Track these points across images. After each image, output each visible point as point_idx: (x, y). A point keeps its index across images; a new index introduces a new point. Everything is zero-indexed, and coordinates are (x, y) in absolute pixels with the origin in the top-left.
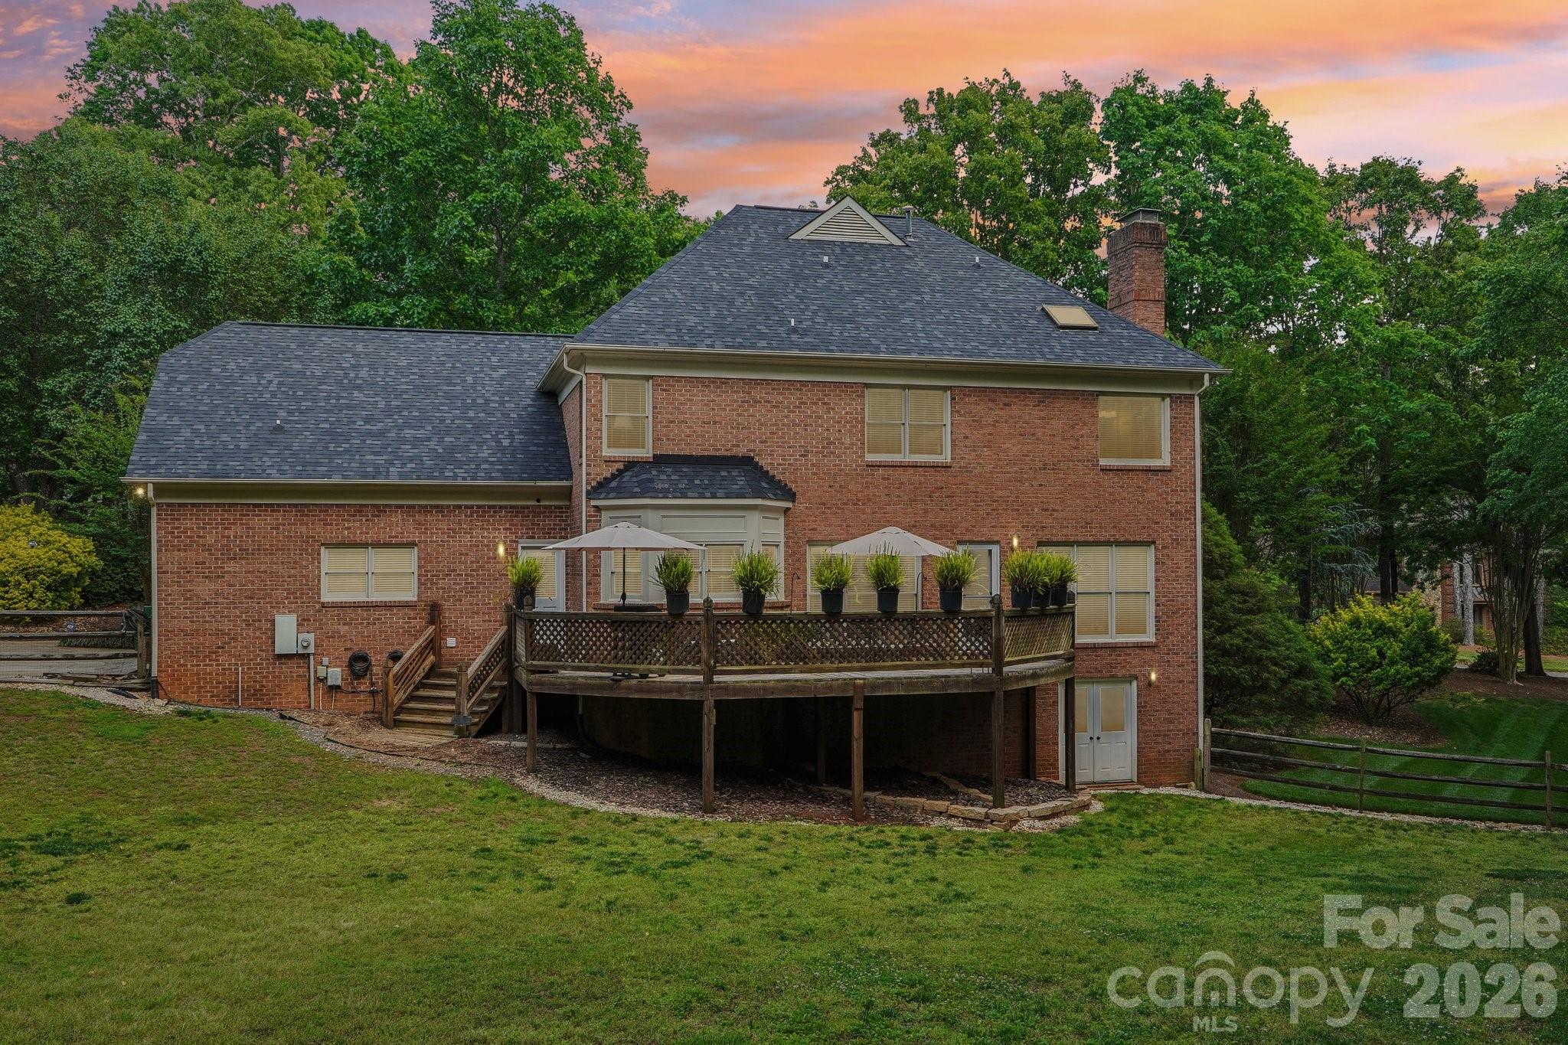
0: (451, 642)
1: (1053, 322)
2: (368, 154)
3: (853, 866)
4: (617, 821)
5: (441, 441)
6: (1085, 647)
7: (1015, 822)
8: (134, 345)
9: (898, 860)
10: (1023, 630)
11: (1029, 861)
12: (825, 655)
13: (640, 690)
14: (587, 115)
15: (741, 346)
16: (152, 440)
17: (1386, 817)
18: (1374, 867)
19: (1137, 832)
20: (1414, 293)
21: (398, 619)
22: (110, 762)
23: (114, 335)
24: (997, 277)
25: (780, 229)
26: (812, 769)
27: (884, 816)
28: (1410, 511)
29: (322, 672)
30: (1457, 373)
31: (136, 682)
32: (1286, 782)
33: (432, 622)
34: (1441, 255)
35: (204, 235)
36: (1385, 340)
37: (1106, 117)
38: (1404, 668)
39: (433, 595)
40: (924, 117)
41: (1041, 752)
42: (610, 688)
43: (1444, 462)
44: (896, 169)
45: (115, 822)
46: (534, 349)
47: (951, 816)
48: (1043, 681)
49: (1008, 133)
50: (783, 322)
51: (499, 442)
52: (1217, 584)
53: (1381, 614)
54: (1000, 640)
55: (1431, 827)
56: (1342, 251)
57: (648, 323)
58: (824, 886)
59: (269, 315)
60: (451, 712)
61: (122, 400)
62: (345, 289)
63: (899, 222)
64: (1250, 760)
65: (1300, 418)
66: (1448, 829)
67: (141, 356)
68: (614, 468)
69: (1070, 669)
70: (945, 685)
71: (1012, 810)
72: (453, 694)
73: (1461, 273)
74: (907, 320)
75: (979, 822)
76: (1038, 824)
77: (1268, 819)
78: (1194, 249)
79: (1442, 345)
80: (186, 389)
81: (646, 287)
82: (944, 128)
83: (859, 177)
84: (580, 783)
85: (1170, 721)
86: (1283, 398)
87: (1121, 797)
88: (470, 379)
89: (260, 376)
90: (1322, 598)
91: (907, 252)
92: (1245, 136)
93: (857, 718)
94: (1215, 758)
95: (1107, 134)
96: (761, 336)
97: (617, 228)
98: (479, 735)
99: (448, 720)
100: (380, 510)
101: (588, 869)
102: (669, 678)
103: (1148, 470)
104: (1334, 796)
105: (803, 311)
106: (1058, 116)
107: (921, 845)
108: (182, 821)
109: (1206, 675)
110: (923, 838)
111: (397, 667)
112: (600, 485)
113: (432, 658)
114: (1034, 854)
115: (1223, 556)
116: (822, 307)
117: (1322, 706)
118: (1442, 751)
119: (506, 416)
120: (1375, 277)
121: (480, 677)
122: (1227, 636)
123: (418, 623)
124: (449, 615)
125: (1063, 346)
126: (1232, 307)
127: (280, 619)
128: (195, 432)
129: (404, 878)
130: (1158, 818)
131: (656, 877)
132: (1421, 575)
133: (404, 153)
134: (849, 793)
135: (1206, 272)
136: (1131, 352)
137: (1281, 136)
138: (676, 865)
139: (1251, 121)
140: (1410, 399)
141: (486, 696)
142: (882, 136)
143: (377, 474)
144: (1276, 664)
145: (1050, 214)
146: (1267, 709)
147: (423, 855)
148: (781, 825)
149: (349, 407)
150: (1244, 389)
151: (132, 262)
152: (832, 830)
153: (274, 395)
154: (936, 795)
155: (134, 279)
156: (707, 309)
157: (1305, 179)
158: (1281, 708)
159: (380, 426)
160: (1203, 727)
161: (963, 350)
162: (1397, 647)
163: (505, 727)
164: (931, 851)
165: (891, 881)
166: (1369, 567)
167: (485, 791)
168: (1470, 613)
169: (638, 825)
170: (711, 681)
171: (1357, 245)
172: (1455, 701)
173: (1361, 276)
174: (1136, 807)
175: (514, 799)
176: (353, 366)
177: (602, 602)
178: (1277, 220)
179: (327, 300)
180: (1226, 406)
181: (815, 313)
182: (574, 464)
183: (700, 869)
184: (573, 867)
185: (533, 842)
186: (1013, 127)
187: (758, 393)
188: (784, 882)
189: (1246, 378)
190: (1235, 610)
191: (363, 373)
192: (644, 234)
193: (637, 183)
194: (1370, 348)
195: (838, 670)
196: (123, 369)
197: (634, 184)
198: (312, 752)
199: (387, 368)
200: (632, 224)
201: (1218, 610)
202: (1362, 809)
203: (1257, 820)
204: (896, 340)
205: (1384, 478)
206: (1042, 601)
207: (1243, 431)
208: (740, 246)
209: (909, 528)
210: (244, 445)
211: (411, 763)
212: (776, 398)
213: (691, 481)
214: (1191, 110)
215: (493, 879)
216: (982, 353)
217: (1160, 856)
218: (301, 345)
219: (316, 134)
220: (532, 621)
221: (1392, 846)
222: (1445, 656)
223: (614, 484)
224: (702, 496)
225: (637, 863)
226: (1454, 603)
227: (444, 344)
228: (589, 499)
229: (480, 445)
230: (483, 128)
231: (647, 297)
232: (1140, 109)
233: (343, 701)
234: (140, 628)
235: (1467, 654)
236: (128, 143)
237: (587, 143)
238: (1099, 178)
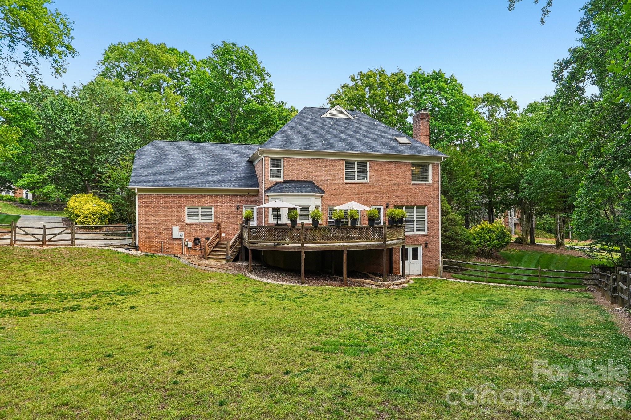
0: (223, 234)
1: (398, 142)
2: (193, 90)
3: (348, 298)
4: (277, 286)
5: (220, 176)
6: (408, 236)
7: (390, 286)
8: (124, 147)
9: (359, 296)
10: (391, 231)
11: (396, 297)
12: (336, 238)
13: (282, 248)
14: (257, 79)
15: (309, 149)
16: (136, 175)
17: (493, 284)
18: (492, 298)
19: (424, 289)
20: (499, 132)
21: (208, 228)
22: (128, 269)
23: (118, 143)
24: (381, 128)
25: (318, 114)
26: (330, 271)
27: (352, 284)
28: (497, 196)
29: (186, 243)
30: (510, 155)
31: (131, 246)
32: (465, 274)
33: (218, 229)
34: (507, 122)
35: (145, 114)
36: (491, 146)
37: (410, 81)
38: (497, 242)
39: (218, 221)
40: (356, 80)
41: (395, 266)
42: (274, 248)
43: (507, 182)
44: (349, 95)
45: (135, 287)
46: (245, 149)
47: (371, 284)
48: (397, 246)
49: (381, 85)
50: (321, 142)
51: (237, 176)
52: (444, 218)
53: (490, 226)
54: (385, 234)
55: (507, 287)
56: (478, 120)
57: (282, 142)
58: (342, 303)
59: (163, 138)
60: (225, 255)
61: (122, 163)
62: (186, 130)
63: (352, 112)
64: (453, 268)
65: (467, 169)
66: (511, 288)
67: (126, 150)
68: (272, 184)
69: (404, 242)
70: (370, 247)
71: (389, 283)
72: (225, 250)
73: (512, 127)
74: (356, 141)
75: (379, 286)
76: (396, 287)
77: (460, 285)
78: (436, 120)
79: (507, 148)
80: (145, 160)
81: (281, 131)
82: (362, 83)
83: (337, 97)
84: (265, 275)
85: (431, 257)
86: (462, 163)
87: (418, 279)
88: (227, 158)
89: (166, 157)
90: (472, 221)
91: (355, 121)
92: (451, 86)
93: (345, 256)
94: (445, 268)
95: (410, 85)
96: (315, 146)
97: (267, 112)
98: (233, 261)
99: (224, 257)
100: (203, 196)
101: (274, 299)
102: (290, 245)
103: (425, 185)
104: (478, 278)
105: (326, 138)
106: (396, 80)
107: (365, 292)
108: (154, 286)
109: (442, 244)
110: (365, 291)
111: (208, 242)
112: (269, 189)
113: (218, 239)
114: (397, 295)
115: (446, 210)
116: (332, 137)
117: (474, 253)
118: (507, 265)
119: (238, 168)
120: (488, 128)
121: (233, 245)
122: (447, 233)
123: (214, 229)
124: (223, 227)
125: (401, 149)
126: (447, 136)
127: (173, 228)
128: (148, 173)
129: (223, 301)
130: (429, 285)
131: (294, 301)
132: (499, 215)
133: (204, 90)
134: (342, 278)
135: (439, 126)
136: (421, 151)
137: (461, 86)
138: (299, 298)
139: (452, 82)
140: (497, 163)
141: (235, 250)
142: (344, 85)
143: (202, 186)
144: (461, 241)
145: (393, 109)
146: (458, 254)
147: (226, 296)
148: (324, 287)
149: (193, 166)
150: (451, 161)
151: (123, 122)
152: (339, 288)
153: (170, 162)
154: (367, 279)
155: (123, 127)
156: (299, 138)
157: (468, 99)
158: (463, 253)
159: (202, 171)
160: (441, 258)
161: (373, 150)
162: (494, 236)
163: (240, 259)
164: (368, 294)
165: (359, 302)
166: (486, 212)
167: (238, 278)
168: (513, 225)
169: (284, 287)
170: (303, 246)
171: (482, 118)
172: (510, 251)
173: (484, 128)
174: (423, 282)
175: (247, 280)
176: (193, 154)
177: (269, 223)
178: (460, 111)
179: (181, 133)
180: (446, 166)
181: (330, 139)
182: (260, 182)
183: (305, 299)
184: (269, 299)
185: (256, 292)
186: (383, 83)
187: (314, 162)
188: (330, 302)
189: (452, 158)
190: (450, 225)
191: (196, 155)
192: (275, 114)
193: (272, 99)
194: (487, 149)
195: (339, 243)
196: (121, 154)
197: (271, 99)
198: (186, 266)
199: (203, 154)
200: (271, 111)
201: (444, 225)
202: (486, 282)
203: (456, 286)
204: (354, 147)
205: (490, 187)
206: (396, 223)
207: (450, 173)
208: (307, 119)
209: (358, 202)
210: (163, 177)
211: (215, 270)
212: (319, 164)
213: (295, 188)
214: (434, 78)
215: (249, 302)
216: (378, 151)
217: (432, 295)
218: (177, 147)
219: (172, 82)
220: (250, 229)
221: (496, 292)
222: (509, 238)
223: (272, 189)
224: (298, 192)
225: (287, 298)
226: (508, 223)
227: (219, 147)
228: (265, 193)
229: (231, 177)
230: (227, 82)
231: (281, 134)
232: (420, 78)
233: (192, 252)
234: (132, 230)
235: (514, 238)
236: (116, 84)
237: (257, 87)
238: (408, 98)
